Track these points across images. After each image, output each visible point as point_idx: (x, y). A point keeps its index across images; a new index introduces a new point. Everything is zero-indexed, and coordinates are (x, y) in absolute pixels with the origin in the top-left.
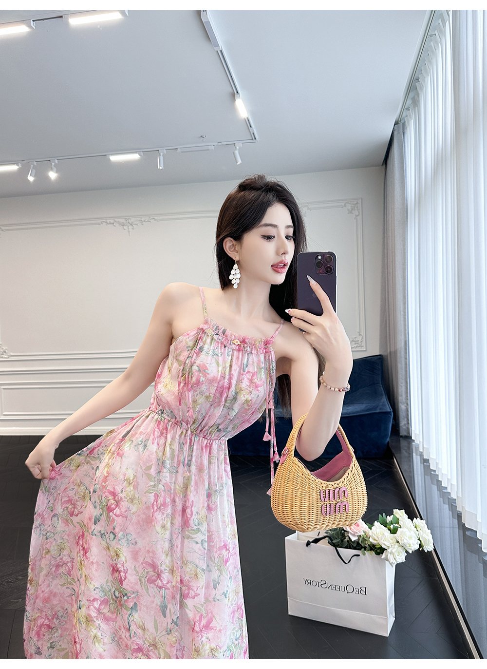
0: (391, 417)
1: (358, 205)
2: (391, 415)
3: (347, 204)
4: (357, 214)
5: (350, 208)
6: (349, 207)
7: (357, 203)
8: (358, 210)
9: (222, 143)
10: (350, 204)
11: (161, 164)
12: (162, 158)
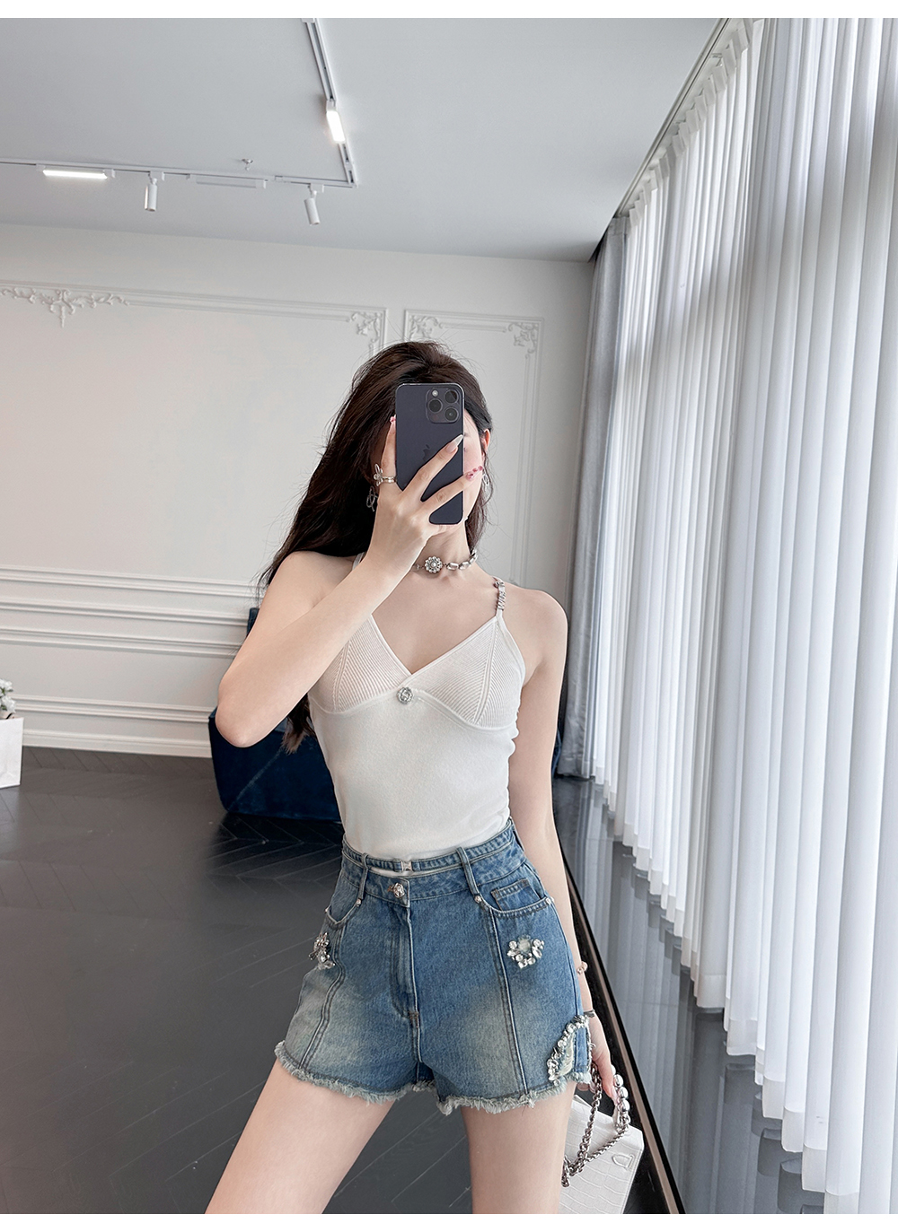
1: (535, 331)
4: (531, 348)
5: (518, 335)
6: (517, 331)
7: (534, 327)
8: (533, 341)
9: (284, 179)
10: (521, 327)
11: (151, 200)
12: (155, 188)
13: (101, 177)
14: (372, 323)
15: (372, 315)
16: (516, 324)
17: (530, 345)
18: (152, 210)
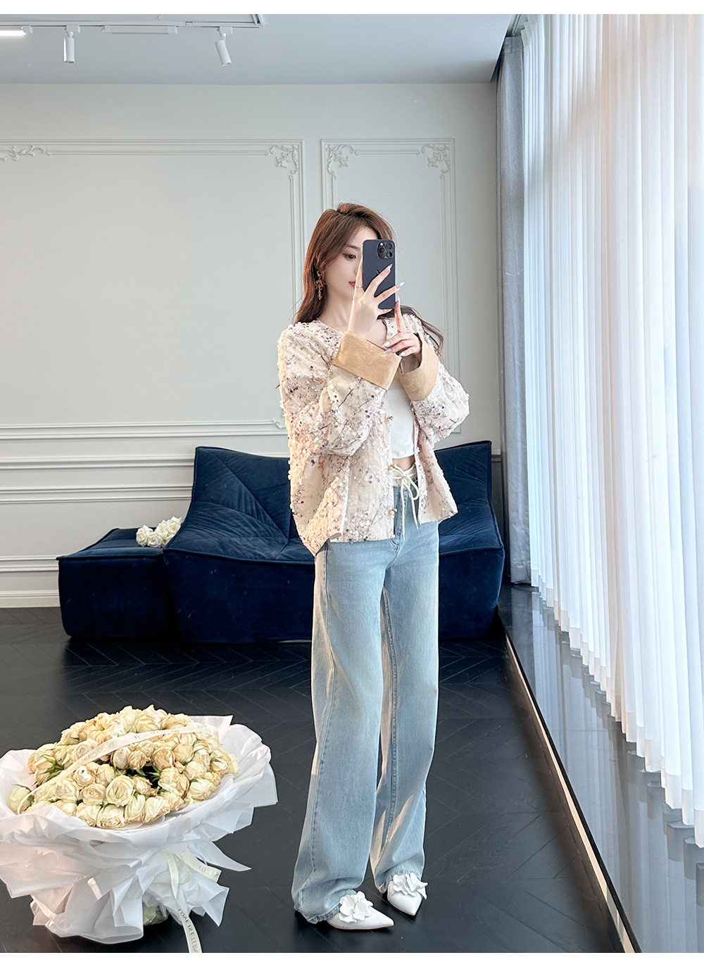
0: (501, 560)
1: (447, 151)
2: (502, 556)
3: (426, 148)
4: (445, 168)
5: (431, 156)
6: (430, 153)
7: (446, 148)
8: (446, 161)
9: (194, 24)
10: (433, 148)
11: (69, 53)
12: (72, 41)
13: (20, 34)
14: (290, 155)
15: (290, 147)
16: (428, 146)
17: (443, 165)
18: (70, 62)
